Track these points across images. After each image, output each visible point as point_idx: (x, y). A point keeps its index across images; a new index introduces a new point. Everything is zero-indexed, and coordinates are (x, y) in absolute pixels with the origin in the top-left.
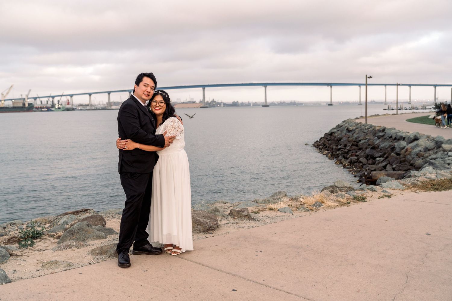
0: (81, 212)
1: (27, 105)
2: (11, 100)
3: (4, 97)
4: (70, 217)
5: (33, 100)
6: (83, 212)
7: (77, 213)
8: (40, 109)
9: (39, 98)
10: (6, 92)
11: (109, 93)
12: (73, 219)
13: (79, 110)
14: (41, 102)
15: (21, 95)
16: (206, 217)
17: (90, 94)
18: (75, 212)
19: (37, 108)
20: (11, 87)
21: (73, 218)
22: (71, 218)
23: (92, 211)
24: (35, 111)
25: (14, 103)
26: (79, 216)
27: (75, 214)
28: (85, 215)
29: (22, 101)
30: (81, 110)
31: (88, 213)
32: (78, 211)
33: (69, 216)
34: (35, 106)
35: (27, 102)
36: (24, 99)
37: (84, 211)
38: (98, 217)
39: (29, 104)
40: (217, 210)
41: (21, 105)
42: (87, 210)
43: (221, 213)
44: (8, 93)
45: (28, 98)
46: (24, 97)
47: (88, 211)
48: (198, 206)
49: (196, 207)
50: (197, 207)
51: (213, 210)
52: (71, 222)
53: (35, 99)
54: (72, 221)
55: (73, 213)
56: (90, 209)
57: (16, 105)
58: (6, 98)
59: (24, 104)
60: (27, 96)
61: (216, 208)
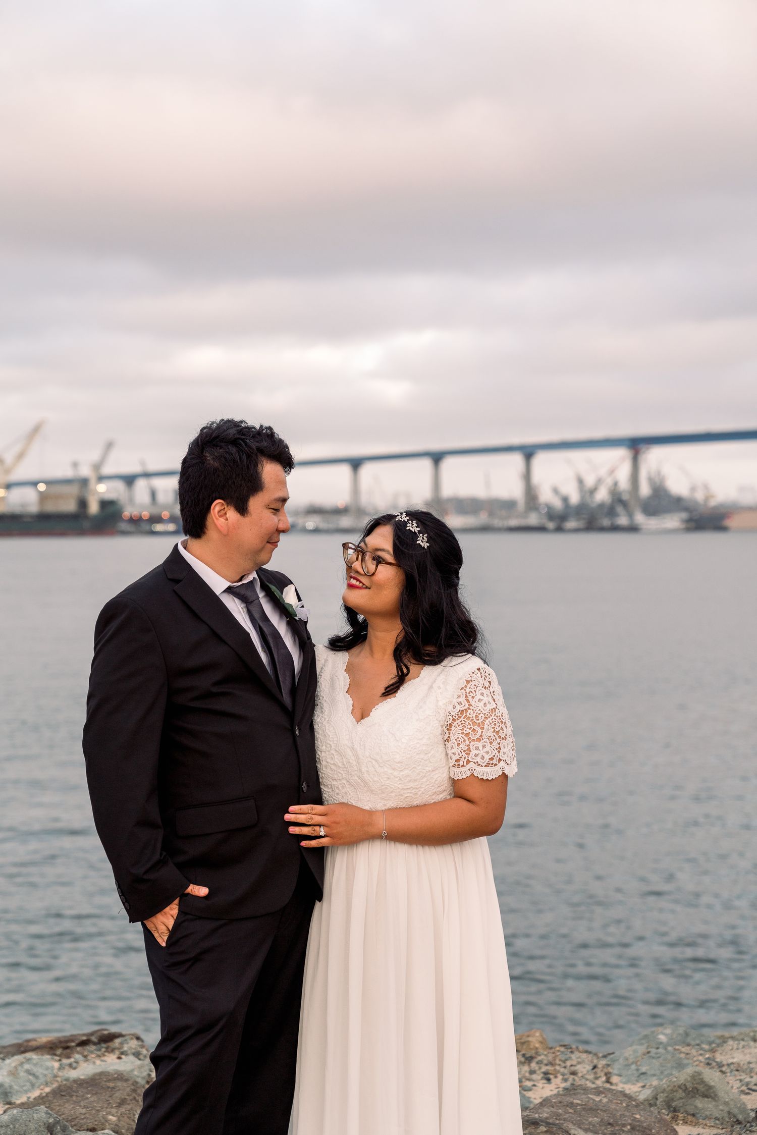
0: (83, 1043)
1: (94, 508)
2: (35, 484)
3: (8, 471)
4: (27, 1066)
5: (120, 486)
6: (93, 1048)
7: (67, 1048)
8: (145, 527)
9: (147, 475)
10: (17, 449)
11: (437, 458)
12: (37, 1077)
13: (305, 530)
14: (153, 494)
15: (75, 465)
16: (624, 1125)
17: (356, 464)
18: (60, 1042)
19: (136, 521)
20: (36, 430)
21: (39, 1071)
22: (28, 1072)
23: (134, 1043)
24: (124, 533)
25: (43, 497)
26: (70, 1065)
27: (59, 1051)
28: (98, 1062)
29: (74, 490)
30: (316, 531)
31: (112, 1051)
32: (71, 1039)
33: (22, 1064)
34: (128, 512)
35: (96, 492)
36: (84, 482)
37: (95, 1044)
38: (119, 1084)
39: (105, 504)
40: (701, 1088)
41: (70, 506)
42: (110, 1038)
43: (726, 1103)
44: (21, 456)
45: (101, 479)
46: (85, 471)
47: (117, 1041)
48: (635, 1051)
49: (621, 1061)
50: (627, 1059)
51: (683, 1087)
52: (26, 1092)
53: (129, 480)
54: (33, 1085)
55: (51, 1048)
56: (124, 1033)
57: (51, 507)
58: (15, 477)
59: (83, 504)
60: (97, 467)
61: (697, 1078)
